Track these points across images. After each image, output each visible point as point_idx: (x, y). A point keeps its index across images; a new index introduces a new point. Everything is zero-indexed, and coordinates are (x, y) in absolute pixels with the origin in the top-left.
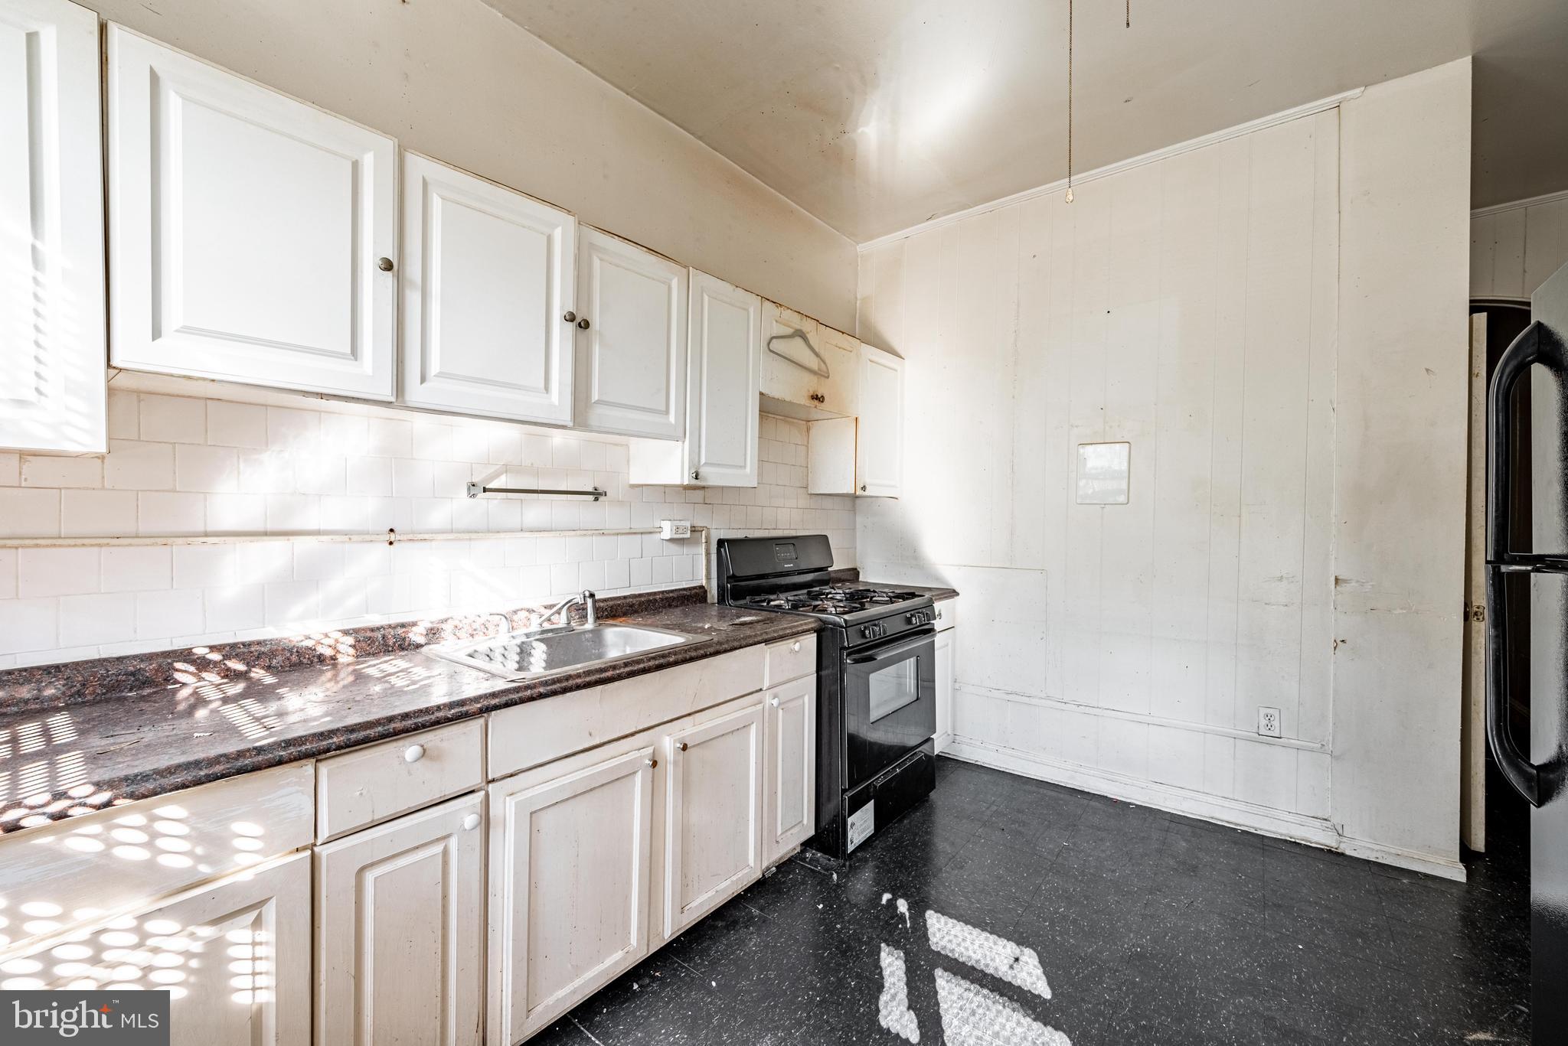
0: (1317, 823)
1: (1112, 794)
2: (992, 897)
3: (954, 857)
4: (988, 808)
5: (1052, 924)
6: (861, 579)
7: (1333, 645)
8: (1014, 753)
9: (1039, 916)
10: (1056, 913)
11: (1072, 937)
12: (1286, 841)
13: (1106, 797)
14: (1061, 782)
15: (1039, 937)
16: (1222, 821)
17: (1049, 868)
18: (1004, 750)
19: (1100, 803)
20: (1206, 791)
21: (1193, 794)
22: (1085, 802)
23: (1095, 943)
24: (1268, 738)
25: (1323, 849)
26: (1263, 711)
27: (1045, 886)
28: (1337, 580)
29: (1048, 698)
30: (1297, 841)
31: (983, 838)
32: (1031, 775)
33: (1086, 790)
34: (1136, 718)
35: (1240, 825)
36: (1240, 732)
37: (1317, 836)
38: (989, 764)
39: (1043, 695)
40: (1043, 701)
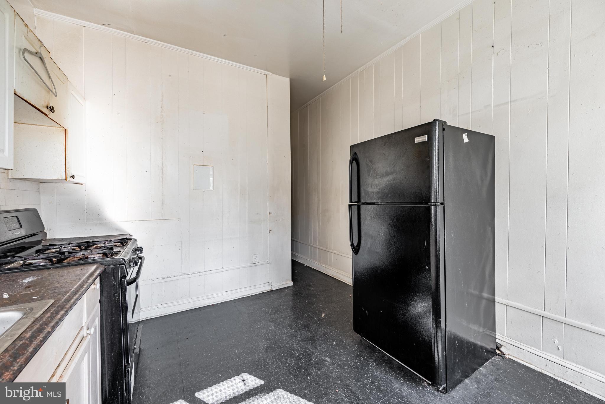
0: (267, 284)
1: (211, 303)
2: (212, 366)
3: (180, 363)
4: (172, 334)
5: (239, 358)
6: (48, 237)
7: (269, 232)
8: (167, 305)
9: (233, 359)
10: (236, 354)
11: (248, 357)
12: (261, 293)
13: (209, 305)
14: (190, 308)
15: (240, 366)
16: (245, 295)
17: (218, 341)
18: (162, 306)
19: (209, 308)
20: (240, 288)
21: (237, 291)
22: (204, 311)
23: (255, 353)
24: (255, 264)
25: (268, 291)
26: (254, 256)
27: (224, 348)
28: (269, 213)
29: (183, 274)
30: (263, 292)
31: (184, 347)
32: (176, 311)
33: (201, 306)
34: (218, 271)
35: (249, 294)
36: (249, 265)
37: (267, 288)
38: (154, 316)
39: (181, 274)
40: (181, 276)
